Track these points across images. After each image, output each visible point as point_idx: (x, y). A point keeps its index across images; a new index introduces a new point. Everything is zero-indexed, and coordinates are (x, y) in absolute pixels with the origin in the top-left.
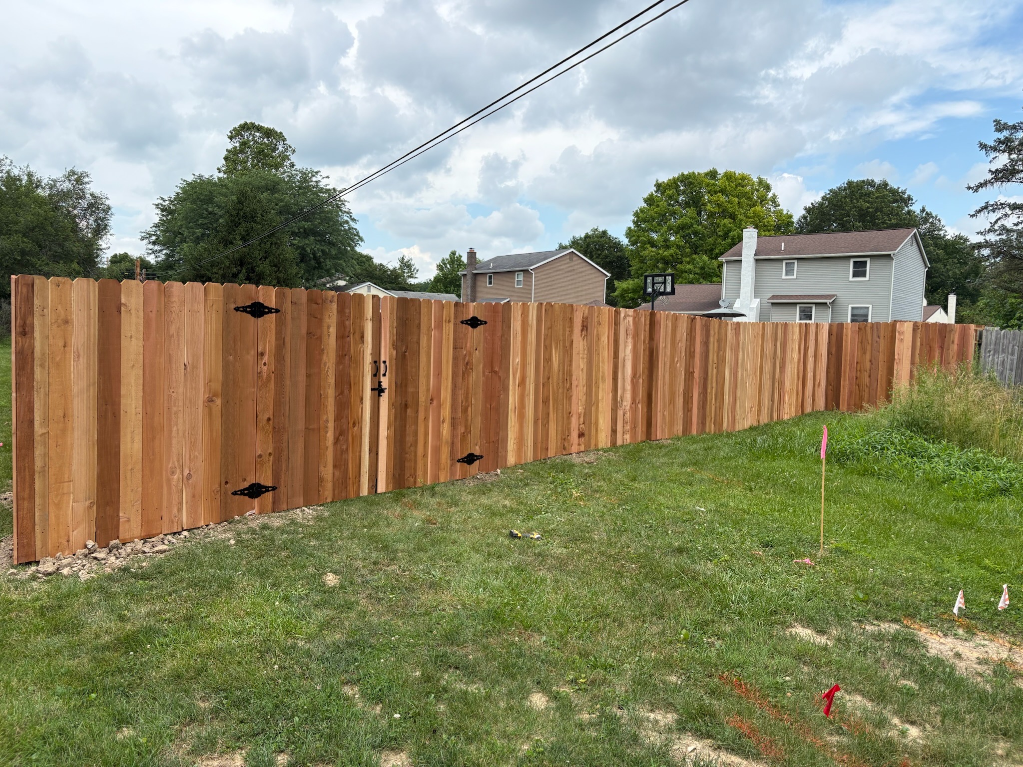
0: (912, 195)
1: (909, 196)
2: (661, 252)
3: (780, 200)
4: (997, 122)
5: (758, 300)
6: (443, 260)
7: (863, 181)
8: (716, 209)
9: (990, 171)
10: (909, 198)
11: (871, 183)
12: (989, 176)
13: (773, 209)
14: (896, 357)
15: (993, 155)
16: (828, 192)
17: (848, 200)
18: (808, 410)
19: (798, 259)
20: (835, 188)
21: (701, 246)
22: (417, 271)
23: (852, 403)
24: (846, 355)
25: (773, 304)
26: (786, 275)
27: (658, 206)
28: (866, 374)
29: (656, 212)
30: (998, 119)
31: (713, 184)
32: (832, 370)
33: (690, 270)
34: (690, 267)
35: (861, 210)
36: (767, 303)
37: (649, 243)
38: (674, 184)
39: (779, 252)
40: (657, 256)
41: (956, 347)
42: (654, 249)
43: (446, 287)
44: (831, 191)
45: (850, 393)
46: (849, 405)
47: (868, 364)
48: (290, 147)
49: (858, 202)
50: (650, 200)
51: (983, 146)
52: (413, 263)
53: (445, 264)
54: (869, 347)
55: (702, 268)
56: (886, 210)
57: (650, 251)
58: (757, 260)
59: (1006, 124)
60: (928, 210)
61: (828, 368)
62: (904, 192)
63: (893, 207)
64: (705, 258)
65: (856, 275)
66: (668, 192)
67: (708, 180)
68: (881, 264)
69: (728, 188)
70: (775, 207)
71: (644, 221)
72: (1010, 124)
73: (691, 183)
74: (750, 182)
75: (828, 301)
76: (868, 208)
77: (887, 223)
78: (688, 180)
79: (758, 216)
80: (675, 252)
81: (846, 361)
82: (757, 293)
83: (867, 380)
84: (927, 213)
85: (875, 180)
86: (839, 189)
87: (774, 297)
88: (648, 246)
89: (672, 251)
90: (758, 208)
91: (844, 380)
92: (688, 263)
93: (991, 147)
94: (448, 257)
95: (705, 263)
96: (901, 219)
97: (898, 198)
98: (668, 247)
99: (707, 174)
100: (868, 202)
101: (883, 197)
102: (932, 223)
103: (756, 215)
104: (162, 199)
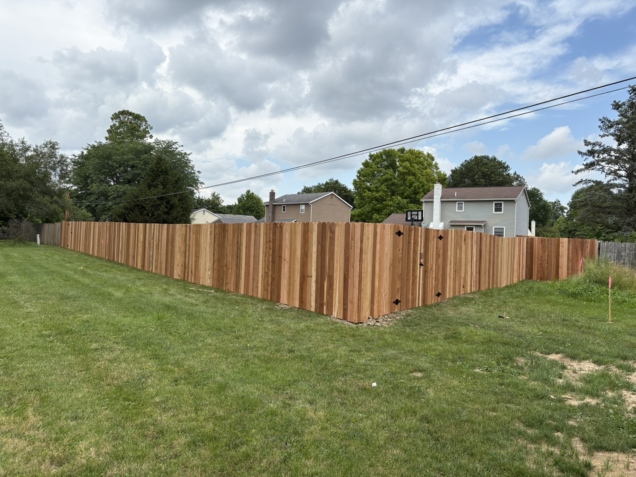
0: (509, 165)
1: (508, 166)
2: (374, 194)
3: (439, 166)
4: (585, 141)
5: (443, 223)
6: (242, 195)
7: (483, 157)
8: (405, 171)
9: (583, 164)
10: (508, 167)
11: (487, 158)
12: (583, 167)
13: (435, 171)
14: (560, 254)
15: (585, 157)
16: (464, 162)
17: (476, 167)
18: (521, 280)
19: (465, 201)
20: (468, 159)
21: (397, 191)
22: (223, 201)
23: (539, 276)
24: (535, 253)
25: (451, 225)
26: (458, 210)
27: (371, 167)
28: (546, 262)
29: (370, 171)
30: (586, 139)
31: (403, 156)
32: (529, 260)
33: (391, 205)
34: (391, 203)
35: (483, 172)
36: (448, 224)
37: (367, 189)
38: (380, 156)
39: (454, 197)
40: (372, 196)
41: (589, 250)
42: (370, 193)
43: (244, 211)
44: (466, 161)
45: (538, 271)
46: (537, 277)
47: (546, 257)
48: (150, 126)
49: (481, 168)
50: (366, 164)
51: (580, 153)
52: (220, 196)
53: (243, 198)
54: (547, 249)
55: (398, 204)
56: (496, 173)
57: (367, 193)
58: (442, 201)
59: (589, 142)
60: (518, 173)
61: (526, 259)
62: (505, 163)
63: (500, 171)
64: (399, 198)
65: (496, 210)
66: (377, 160)
67: (399, 154)
68: (510, 205)
69: (412, 159)
70: (437, 170)
71: (364, 176)
72: (592, 142)
73: (390, 155)
74: (423, 156)
75: (482, 224)
76: (487, 171)
77: (497, 180)
78: (389, 154)
79: (429, 175)
80: (382, 194)
81: (535, 256)
82: (442, 219)
83: (546, 265)
84: (517, 175)
85: (490, 156)
86: (471, 160)
87: (451, 222)
88: (367, 190)
89: (380, 194)
90: (428, 170)
91: (535, 265)
92: (390, 201)
93: (584, 153)
94: (245, 193)
95: (399, 201)
96: (504, 179)
97: (502, 166)
98: (378, 191)
99: (399, 150)
100: (487, 168)
101: (495, 166)
102: (520, 181)
103: (427, 174)
104: (74, 155)
